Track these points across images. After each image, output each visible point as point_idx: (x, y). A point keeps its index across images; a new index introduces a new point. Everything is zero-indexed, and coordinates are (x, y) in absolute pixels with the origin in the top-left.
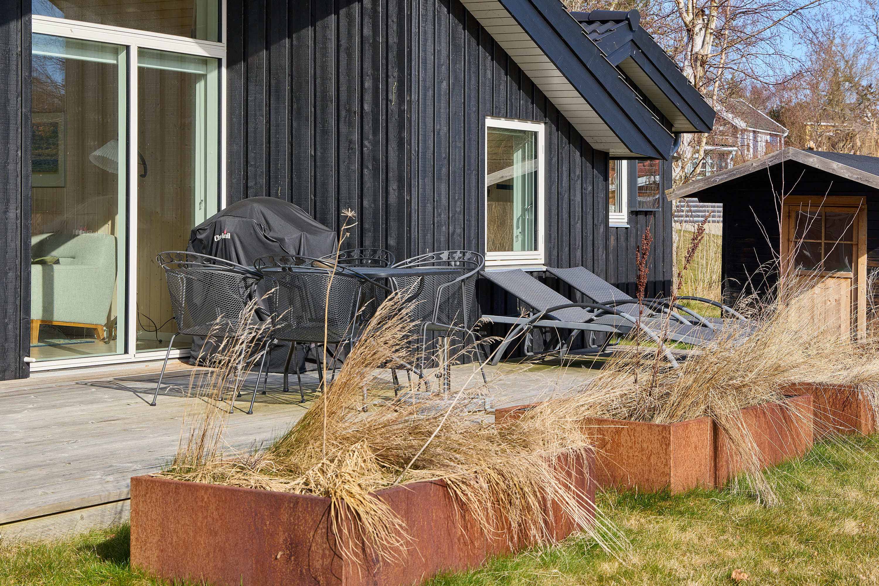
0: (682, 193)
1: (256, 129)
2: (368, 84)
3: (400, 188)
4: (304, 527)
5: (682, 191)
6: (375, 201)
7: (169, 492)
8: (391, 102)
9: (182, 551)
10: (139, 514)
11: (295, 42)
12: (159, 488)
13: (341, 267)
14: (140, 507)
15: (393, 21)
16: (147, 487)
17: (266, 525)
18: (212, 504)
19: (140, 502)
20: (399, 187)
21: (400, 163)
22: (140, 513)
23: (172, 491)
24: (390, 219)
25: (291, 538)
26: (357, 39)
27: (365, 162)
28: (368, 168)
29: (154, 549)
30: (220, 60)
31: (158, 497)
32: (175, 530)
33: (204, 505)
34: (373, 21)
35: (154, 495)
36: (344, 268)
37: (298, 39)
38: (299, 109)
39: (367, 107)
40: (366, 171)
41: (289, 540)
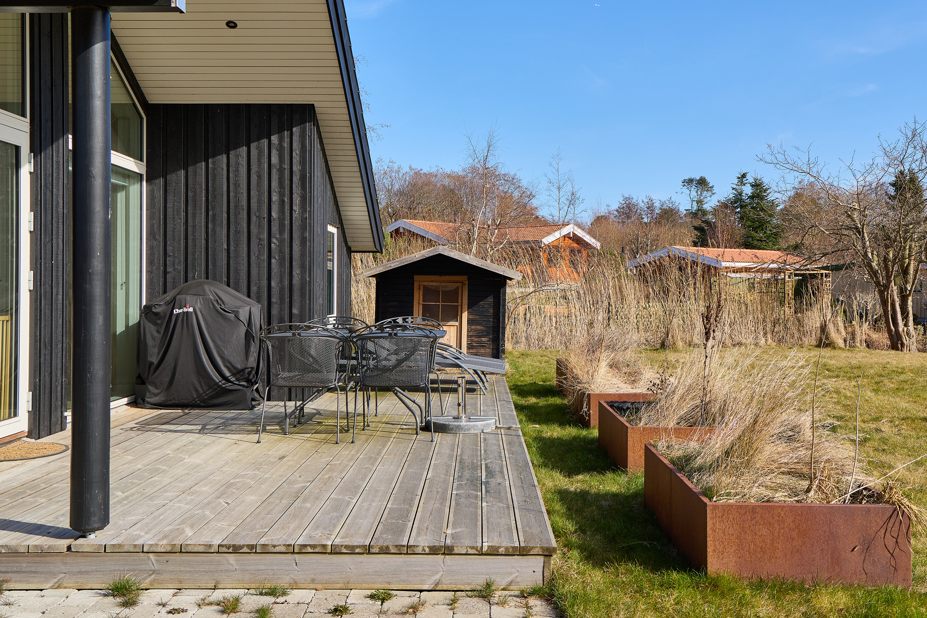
0: (368, 274)
1: (174, 229)
2: (275, 198)
3: (303, 273)
4: (876, 528)
5: (368, 273)
6: (281, 281)
7: (746, 513)
8: (295, 211)
9: (759, 556)
10: (715, 531)
11: (210, 165)
12: (736, 510)
13: (336, 332)
14: (717, 526)
15: (296, 154)
16: (724, 510)
17: (840, 529)
18: (789, 518)
19: (716, 521)
20: (301, 272)
21: (303, 255)
22: (717, 530)
23: (749, 511)
24: (294, 295)
25: (864, 537)
26: (266, 166)
27: (273, 254)
28: (275, 258)
29: (731, 556)
30: (141, 175)
31: (735, 517)
32: (752, 540)
33: (780, 519)
34: (279, 153)
35: (730, 516)
36: (337, 333)
37: (214, 163)
38: (214, 215)
39: (274, 214)
40: (273, 261)
41: (862, 538)
